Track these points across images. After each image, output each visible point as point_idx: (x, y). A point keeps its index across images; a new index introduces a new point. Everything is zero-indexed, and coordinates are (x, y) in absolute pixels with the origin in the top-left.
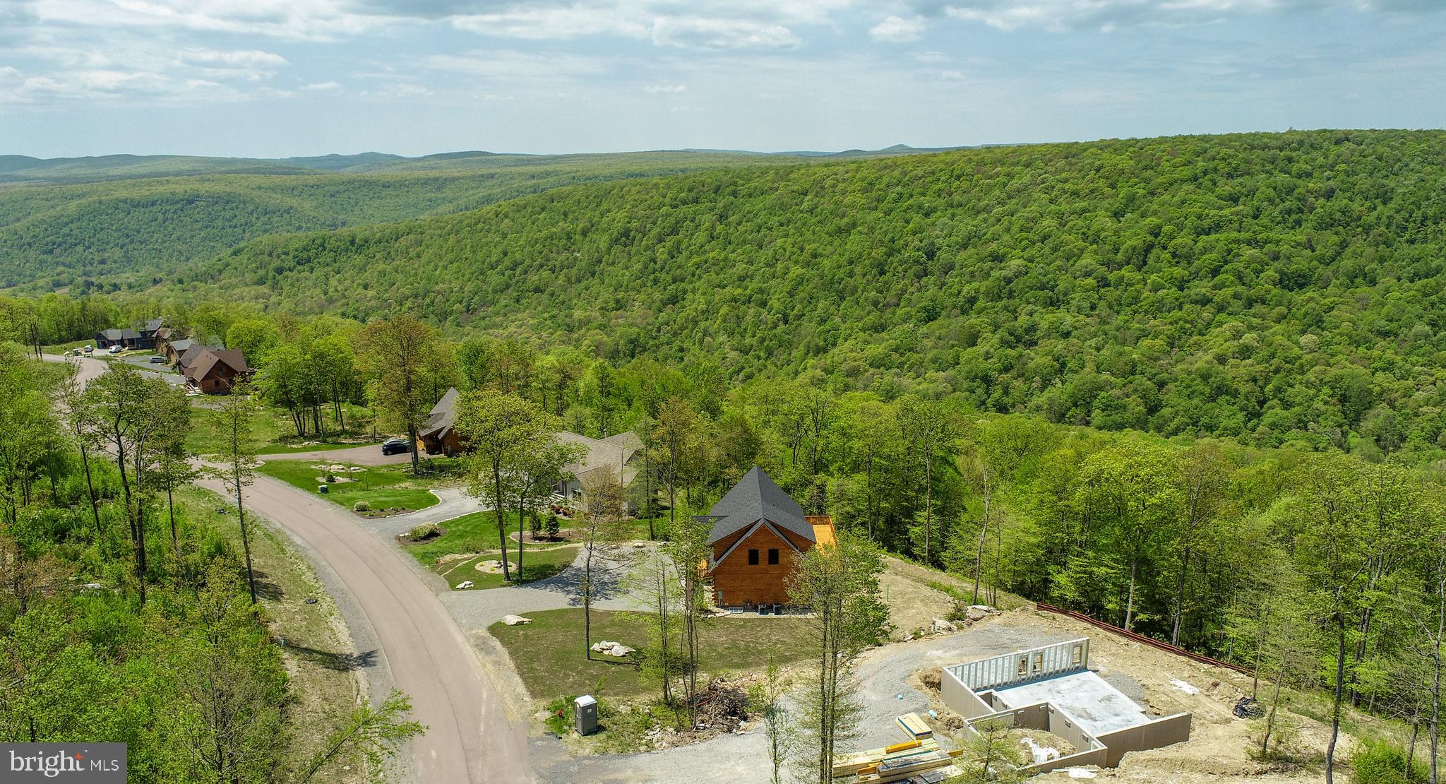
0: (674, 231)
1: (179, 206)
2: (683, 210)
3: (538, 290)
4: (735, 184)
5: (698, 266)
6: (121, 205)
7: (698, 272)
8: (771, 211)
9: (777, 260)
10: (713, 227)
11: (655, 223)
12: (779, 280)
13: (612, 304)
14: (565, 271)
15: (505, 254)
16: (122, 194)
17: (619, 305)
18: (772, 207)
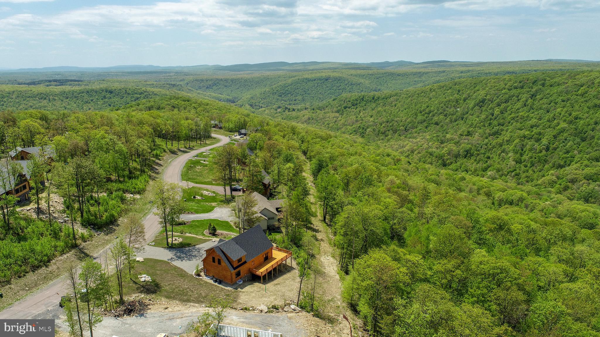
0: (506, 101)
1: (323, 81)
2: (514, 91)
3: (437, 124)
4: (545, 80)
5: (513, 119)
6: (305, 80)
7: (512, 121)
8: (559, 94)
9: (555, 119)
10: (527, 101)
11: (498, 97)
12: (551, 129)
13: (465, 133)
14: (450, 116)
15: (428, 107)
16: (306, 76)
17: (469, 134)
18: (561, 92)
